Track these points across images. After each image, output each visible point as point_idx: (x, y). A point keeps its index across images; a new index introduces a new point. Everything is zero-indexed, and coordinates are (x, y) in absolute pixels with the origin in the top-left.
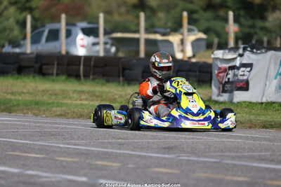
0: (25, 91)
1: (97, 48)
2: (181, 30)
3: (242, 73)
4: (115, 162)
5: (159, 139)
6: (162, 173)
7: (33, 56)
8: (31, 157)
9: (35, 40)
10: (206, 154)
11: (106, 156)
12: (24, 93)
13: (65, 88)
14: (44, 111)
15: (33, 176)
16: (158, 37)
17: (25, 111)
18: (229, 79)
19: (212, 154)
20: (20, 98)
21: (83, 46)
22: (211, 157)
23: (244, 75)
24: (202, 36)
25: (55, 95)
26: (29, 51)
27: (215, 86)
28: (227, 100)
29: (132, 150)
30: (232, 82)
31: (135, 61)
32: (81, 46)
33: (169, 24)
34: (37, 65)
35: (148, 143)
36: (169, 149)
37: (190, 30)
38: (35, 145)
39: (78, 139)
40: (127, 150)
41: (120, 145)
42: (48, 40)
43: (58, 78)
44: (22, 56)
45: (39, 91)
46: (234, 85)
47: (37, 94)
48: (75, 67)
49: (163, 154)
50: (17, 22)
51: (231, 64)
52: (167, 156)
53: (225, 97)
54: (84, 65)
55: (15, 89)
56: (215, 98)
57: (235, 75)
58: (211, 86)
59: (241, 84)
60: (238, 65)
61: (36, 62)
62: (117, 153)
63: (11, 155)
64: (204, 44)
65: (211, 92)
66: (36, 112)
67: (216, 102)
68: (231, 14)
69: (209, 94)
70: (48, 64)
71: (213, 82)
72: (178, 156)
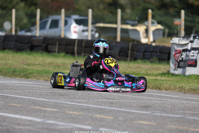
0: (37, 63)
1: (86, 34)
2: (146, 23)
3: (192, 55)
4: (108, 116)
5: (137, 100)
6: (143, 124)
7: (41, 38)
8: (48, 110)
9: (42, 27)
11: (102, 111)
12: (36, 64)
13: (65, 62)
15: (52, 124)
16: (129, 27)
17: (39, 77)
18: (182, 58)
19: (177, 112)
20: (34, 68)
21: (75, 32)
22: (176, 114)
23: (193, 56)
24: (160, 27)
25: (58, 66)
26: (38, 35)
27: (172, 63)
28: (181, 73)
29: (120, 108)
30: (185, 61)
31: (114, 44)
32: (74, 32)
33: (137, 18)
34: (44, 45)
35: (130, 103)
36: (146, 107)
37: (153, 23)
38: (50, 102)
39: (79, 99)
40: (116, 107)
41: (111, 103)
42: (51, 27)
43: (59, 54)
44: (34, 38)
45: (46, 63)
46: (186, 63)
47: (45, 66)
48: (71, 47)
49: (142, 111)
50: (27, 14)
51: (184, 48)
52: (145, 112)
53: (179, 71)
54: (78, 46)
55: (29, 61)
56: (172, 71)
57: (187, 56)
58: (169, 63)
59: (192, 62)
60: (189, 48)
61: (43, 43)
62: (109, 109)
63: (34, 109)
64: (161, 33)
65: (170, 67)
66: (46, 78)
67: (173, 75)
68: (183, 12)
69: (168, 69)
70: (52, 45)
71: (171, 60)
72: (153, 113)
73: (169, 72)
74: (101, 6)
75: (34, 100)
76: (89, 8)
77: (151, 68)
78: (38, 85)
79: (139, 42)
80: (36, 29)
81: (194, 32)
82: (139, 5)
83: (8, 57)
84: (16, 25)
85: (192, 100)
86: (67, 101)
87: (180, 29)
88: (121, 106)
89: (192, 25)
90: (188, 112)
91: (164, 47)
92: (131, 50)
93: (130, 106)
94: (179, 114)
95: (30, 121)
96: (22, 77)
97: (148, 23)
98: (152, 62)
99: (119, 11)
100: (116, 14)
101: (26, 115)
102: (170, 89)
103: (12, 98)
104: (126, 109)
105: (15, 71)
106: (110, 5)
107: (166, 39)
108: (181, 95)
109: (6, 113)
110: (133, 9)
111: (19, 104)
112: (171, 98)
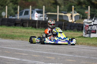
0: (18, 32)
1: (42, 17)
2: (71, 12)
3: (94, 27)
4: (52, 57)
5: (67, 49)
6: (70, 61)
7: (20, 20)
8: (23, 55)
9: (21, 14)
10: (84, 55)
11: (50, 55)
12: (17, 32)
13: (31, 31)
14: (25, 39)
15: (25, 61)
16: (63, 14)
17: (18, 39)
18: (89, 29)
19: (86, 55)
20: (16, 34)
21: (37, 17)
22: (86, 56)
23: (94, 28)
24: (78, 14)
25: (28, 33)
26: (18, 18)
27: (84, 32)
29: (58, 53)
32: (36, 17)
33: (67, 10)
34: (22, 23)
35: (63, 51)
36: (71, 53)
37: (74, 12)
38: (24, 50)
39: (38, 49)
40: (56, 53)
41: (54, 51)
42: (25, 14)
43: (28, 28)
44: (16, 20)
45: (22, 32)
48: (35, 24)
49: (69, 54)
50: (13, 8)
51: (90, 24)
52: (71, 55)
53: (87, 36)
54: (38, 23)
55: (14, 31)
56: (84, 36)
58: (82, 32)
59: (93, 31)
60: (92, 24)
61: (21, 22)
62: (53, 54)
63: (16, 54)
64: (79, 17)
65: (83, 34)
66: (22, 39)
67: (85, 37)
68: (89, 7)
69: (82, 34)
70: (25, 23)
71: (83, 30)
72: (75, 56)
73: (82, 36)
74: (49, 5)
75: (16, 49)
76: (43, 5)
77: (73, 34)
78: (18, 42)
79: (68, 21)
80: (17, 16)
81: (95, 17)
82: (68, 4)
83: (4, 29)
84: (8, 14)
85: (93, 49)
86: (32, 50)
87: (88, 15)
88: (59, 52)
89: (94, 13)
90: (92, 55)
91: (80, 24)
92: (64, 25)
93: (63, 52)
94: (87, 56)
95: (14, 60)
96: (11, 38)
97: (72, 12)
98: (74, 31)
99: (58, 7)
100: (57, 8)
101: (12, 57)
102: (83, 44)
103: (6, 49)
104: (61, 54)
105: (7, 36)
106: (54, 4)
107: (81, 20)
108: (88, 47)
109: (2, 56)
110: (65, 6)
111: (9, 51)
112: (83, 48)
